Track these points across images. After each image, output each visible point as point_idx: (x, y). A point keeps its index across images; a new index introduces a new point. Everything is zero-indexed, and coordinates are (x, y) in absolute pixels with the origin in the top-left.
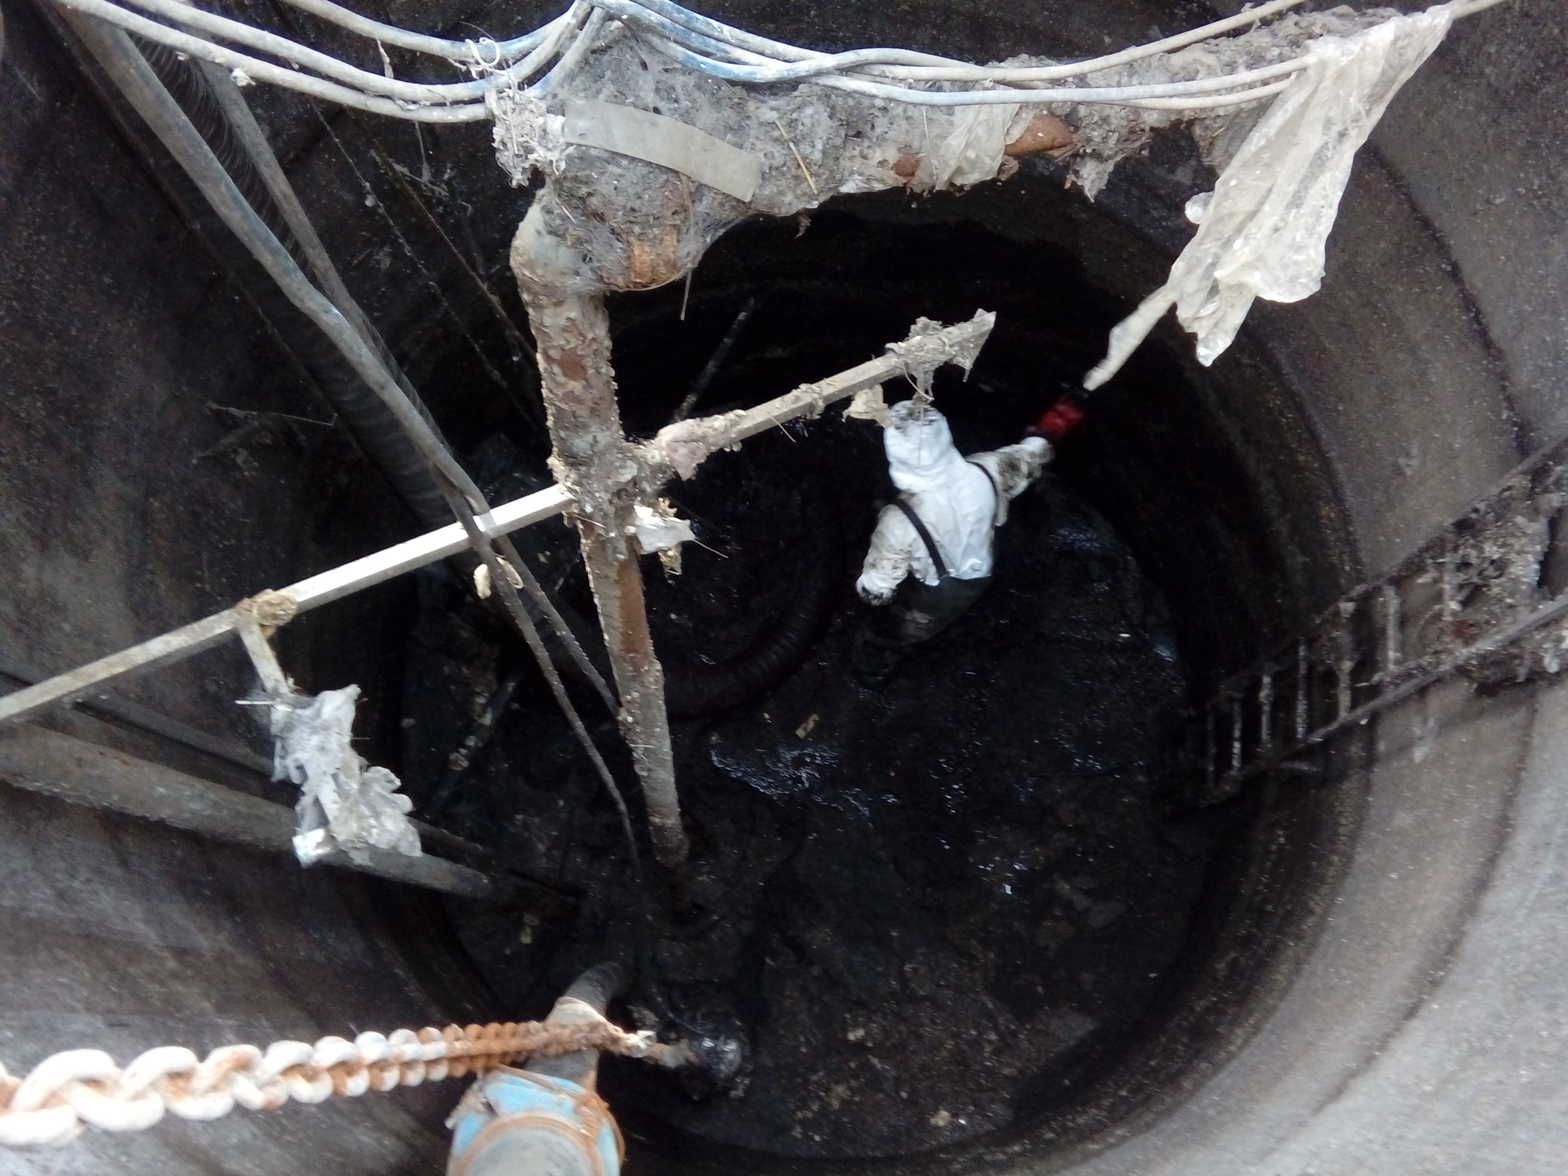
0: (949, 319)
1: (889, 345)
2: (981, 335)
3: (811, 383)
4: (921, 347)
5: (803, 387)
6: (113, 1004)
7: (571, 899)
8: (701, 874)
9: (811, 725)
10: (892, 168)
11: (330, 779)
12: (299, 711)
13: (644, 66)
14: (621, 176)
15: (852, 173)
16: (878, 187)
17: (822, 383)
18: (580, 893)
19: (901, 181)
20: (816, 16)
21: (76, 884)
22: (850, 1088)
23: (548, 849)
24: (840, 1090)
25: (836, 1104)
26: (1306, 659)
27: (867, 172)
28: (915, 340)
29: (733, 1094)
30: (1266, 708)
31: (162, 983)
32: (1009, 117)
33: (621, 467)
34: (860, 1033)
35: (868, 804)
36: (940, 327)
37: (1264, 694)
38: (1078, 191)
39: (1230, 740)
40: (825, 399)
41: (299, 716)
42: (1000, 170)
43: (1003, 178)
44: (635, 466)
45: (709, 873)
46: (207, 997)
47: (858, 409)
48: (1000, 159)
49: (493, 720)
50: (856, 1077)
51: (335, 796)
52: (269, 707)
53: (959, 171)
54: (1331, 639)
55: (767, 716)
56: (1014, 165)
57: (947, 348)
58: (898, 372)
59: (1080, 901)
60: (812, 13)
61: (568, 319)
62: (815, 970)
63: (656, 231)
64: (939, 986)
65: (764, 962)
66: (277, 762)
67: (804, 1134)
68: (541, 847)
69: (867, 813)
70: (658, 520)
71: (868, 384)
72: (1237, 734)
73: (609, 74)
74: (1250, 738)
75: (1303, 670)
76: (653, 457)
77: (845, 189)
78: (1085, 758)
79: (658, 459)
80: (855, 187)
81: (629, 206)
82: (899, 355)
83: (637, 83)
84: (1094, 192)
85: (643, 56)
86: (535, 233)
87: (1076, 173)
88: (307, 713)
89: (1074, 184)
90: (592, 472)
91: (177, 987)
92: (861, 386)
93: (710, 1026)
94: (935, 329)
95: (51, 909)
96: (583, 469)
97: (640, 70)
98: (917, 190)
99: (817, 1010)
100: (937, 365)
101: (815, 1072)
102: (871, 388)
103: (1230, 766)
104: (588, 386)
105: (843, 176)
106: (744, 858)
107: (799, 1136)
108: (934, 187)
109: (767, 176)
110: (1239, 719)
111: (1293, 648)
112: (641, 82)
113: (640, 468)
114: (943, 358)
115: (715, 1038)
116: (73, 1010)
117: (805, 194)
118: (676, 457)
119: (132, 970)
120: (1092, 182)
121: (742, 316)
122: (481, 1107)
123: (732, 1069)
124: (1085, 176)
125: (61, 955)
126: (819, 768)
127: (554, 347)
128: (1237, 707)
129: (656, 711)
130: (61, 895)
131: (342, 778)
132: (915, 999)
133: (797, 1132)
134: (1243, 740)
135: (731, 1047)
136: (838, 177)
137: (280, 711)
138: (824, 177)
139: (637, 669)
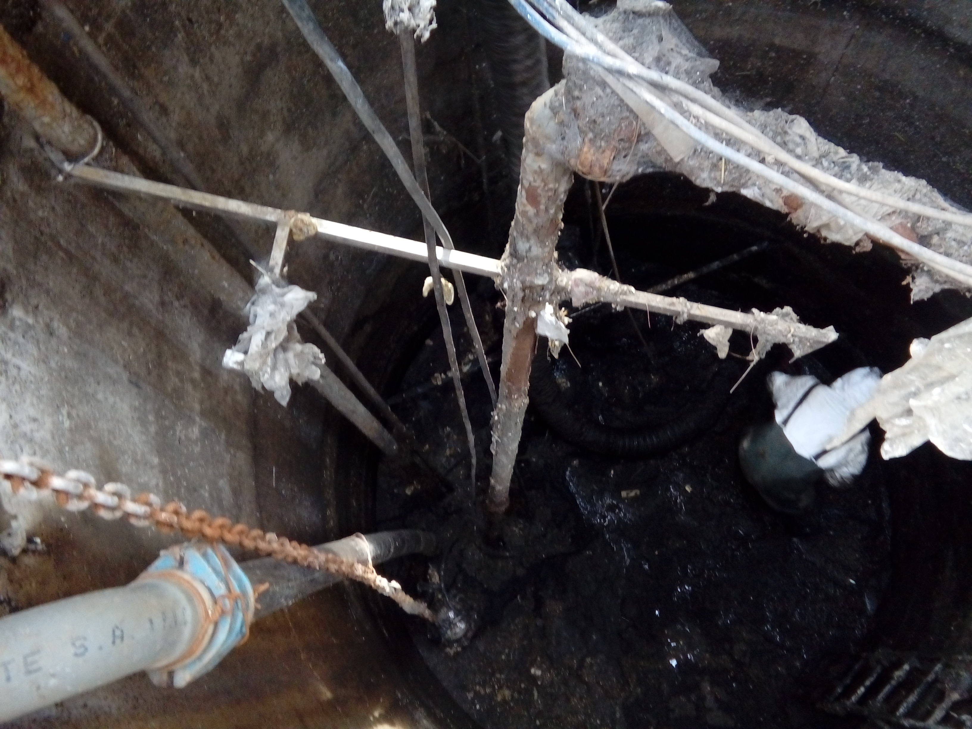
0: (805, 319)
1: (755, 310)
2: (819, 342)
3: (688, 300)
4: (772, 324)
5: (682, 299)
6: (143, 372)
7: (444, 490)
8: (516, 527)
9: (632, 494)
10: (783, 198)
11: (264, 334)
12: (274, 287)
13: (661, 39)
14: (600, 97)
15: (754, 184)
16: (768, 204)
17: (695, 305)
18: (451, 489)
19: (784, 210)
20: (909, 103)
21: (176, 304)
22: (512, 696)
23: (451, 455)
24: (507, 693)
25: (499, 698)
26: (936, 673)
27: (764, 190)
28: (772, 317)
29: (448, 650)
30: (893, 682)
31: (182, 381)
32: (881, 213)
33: (540, 274)
34: (539, 673)
35: (632, 559)
36: (795, 320)
37: (899, 674)
38: (908, 289)
39: (862, 683)
40: (689, 315)
41: (272, 289)
42: (857, 244)
43: (858, 249)
44: (548, 279)
45: (520, 529)
46: (201, 402)
47: (710, 334)
48: (860, 236)
49: (468, 371)
50: (520, 693)
51: (260, 344)
52: (262, 274)
53: (827, 226)
54: (958, 674)
55: (612, 472)
56: (868, 246)
57: (789, 335)
58: (748, 329)
59: (710, 702)
60: (908, 101)
61: (539, 167)
62: (539, 622)
63: (603, 144)
64: (598, 683)
65: (516, 597)
66: (249, 305)
67: (473, 699)
68: (448, 452)
69: (628, 563)
70: (553, 319)
71: (727, 324)
72: (868, 683)
73: (635, 31)
74: (872, 691)
75: (930, 677)
76: (562, 281)
77: (745, 192)
78: (773, 627)
79: (564, 284)
80: (753, 194)
81: (593, 118)
82: (755, 320)
83: (648, 47)
84: (917, 298)
85: (663, 33)
86: (543, 103)
87: (913, 278)
88: (277, 290)
89: (908, 284)
90: (519, 266)
91: (189, 387)
92: (721, 322)
93: (459, 607)
94: (792, 319)
95: (150, 306)
96: (515, 261)
97: (655, 41)
98: (795, 222)
99: (525, 643)
100: (777, 341)
101: (501, 673)
102: (726, 327)
103: (849, 698)
104: (537, 214)
105: (746, 182)
106: (544, 536)
107: (469, 698)
108: (805, 227)
109: (697, 153)
110: (875, 675)
111: (934, 661)
112: (650, 48)
113: (550, 282)
114: (782, 340)
115: (456, 615)
116: (116, 362)
117: (715, 179)
118: (576, 290)
119: (170, 363)
120: (920, 291)
121: (754, 248)
122: (178, 557)
123: (454, 637)
124: (917, 283)
125: (135, 331)
126: (619, 519)
127: (527, 180)
128: (879, 669)
129: (513, 424)
130: (163, 304)
131: (273, 336)
132: (580, 679)
133: (470, 695)
134: (868, 689)
135: (462, 626)
136: (743, 181)
137: (265, 280)
138: (734, 176)
139: (510, 393)
